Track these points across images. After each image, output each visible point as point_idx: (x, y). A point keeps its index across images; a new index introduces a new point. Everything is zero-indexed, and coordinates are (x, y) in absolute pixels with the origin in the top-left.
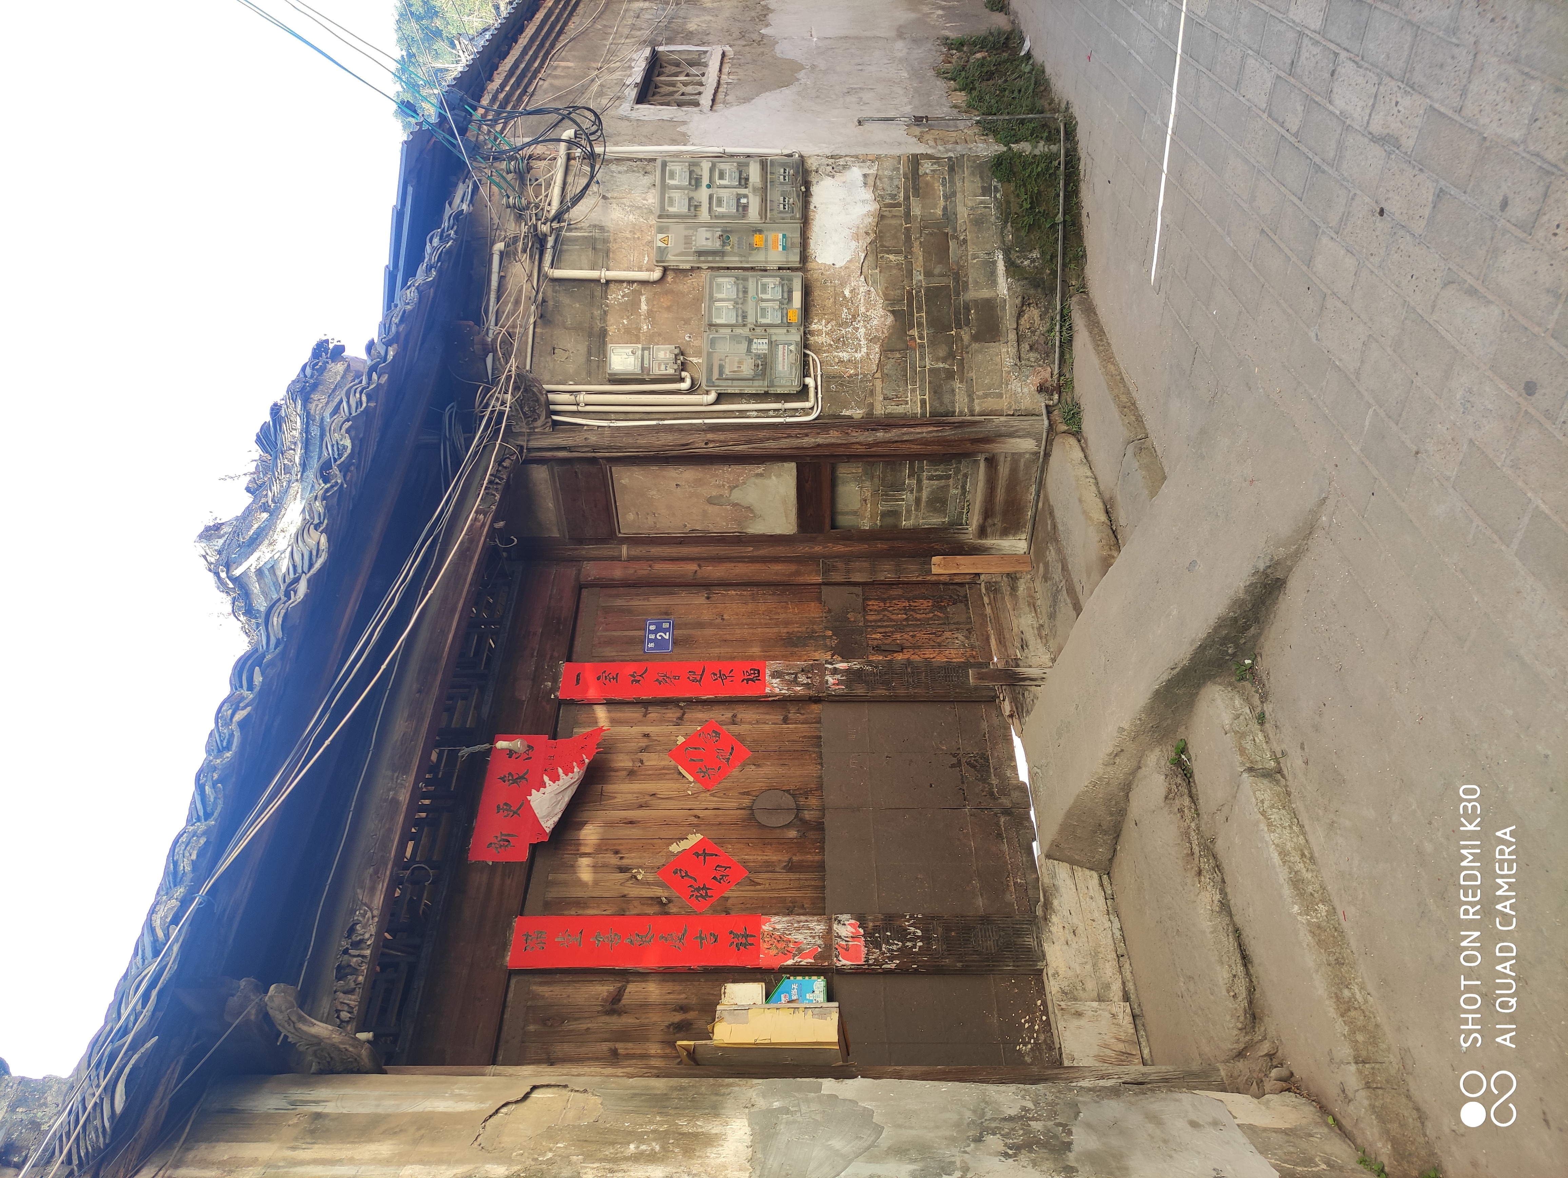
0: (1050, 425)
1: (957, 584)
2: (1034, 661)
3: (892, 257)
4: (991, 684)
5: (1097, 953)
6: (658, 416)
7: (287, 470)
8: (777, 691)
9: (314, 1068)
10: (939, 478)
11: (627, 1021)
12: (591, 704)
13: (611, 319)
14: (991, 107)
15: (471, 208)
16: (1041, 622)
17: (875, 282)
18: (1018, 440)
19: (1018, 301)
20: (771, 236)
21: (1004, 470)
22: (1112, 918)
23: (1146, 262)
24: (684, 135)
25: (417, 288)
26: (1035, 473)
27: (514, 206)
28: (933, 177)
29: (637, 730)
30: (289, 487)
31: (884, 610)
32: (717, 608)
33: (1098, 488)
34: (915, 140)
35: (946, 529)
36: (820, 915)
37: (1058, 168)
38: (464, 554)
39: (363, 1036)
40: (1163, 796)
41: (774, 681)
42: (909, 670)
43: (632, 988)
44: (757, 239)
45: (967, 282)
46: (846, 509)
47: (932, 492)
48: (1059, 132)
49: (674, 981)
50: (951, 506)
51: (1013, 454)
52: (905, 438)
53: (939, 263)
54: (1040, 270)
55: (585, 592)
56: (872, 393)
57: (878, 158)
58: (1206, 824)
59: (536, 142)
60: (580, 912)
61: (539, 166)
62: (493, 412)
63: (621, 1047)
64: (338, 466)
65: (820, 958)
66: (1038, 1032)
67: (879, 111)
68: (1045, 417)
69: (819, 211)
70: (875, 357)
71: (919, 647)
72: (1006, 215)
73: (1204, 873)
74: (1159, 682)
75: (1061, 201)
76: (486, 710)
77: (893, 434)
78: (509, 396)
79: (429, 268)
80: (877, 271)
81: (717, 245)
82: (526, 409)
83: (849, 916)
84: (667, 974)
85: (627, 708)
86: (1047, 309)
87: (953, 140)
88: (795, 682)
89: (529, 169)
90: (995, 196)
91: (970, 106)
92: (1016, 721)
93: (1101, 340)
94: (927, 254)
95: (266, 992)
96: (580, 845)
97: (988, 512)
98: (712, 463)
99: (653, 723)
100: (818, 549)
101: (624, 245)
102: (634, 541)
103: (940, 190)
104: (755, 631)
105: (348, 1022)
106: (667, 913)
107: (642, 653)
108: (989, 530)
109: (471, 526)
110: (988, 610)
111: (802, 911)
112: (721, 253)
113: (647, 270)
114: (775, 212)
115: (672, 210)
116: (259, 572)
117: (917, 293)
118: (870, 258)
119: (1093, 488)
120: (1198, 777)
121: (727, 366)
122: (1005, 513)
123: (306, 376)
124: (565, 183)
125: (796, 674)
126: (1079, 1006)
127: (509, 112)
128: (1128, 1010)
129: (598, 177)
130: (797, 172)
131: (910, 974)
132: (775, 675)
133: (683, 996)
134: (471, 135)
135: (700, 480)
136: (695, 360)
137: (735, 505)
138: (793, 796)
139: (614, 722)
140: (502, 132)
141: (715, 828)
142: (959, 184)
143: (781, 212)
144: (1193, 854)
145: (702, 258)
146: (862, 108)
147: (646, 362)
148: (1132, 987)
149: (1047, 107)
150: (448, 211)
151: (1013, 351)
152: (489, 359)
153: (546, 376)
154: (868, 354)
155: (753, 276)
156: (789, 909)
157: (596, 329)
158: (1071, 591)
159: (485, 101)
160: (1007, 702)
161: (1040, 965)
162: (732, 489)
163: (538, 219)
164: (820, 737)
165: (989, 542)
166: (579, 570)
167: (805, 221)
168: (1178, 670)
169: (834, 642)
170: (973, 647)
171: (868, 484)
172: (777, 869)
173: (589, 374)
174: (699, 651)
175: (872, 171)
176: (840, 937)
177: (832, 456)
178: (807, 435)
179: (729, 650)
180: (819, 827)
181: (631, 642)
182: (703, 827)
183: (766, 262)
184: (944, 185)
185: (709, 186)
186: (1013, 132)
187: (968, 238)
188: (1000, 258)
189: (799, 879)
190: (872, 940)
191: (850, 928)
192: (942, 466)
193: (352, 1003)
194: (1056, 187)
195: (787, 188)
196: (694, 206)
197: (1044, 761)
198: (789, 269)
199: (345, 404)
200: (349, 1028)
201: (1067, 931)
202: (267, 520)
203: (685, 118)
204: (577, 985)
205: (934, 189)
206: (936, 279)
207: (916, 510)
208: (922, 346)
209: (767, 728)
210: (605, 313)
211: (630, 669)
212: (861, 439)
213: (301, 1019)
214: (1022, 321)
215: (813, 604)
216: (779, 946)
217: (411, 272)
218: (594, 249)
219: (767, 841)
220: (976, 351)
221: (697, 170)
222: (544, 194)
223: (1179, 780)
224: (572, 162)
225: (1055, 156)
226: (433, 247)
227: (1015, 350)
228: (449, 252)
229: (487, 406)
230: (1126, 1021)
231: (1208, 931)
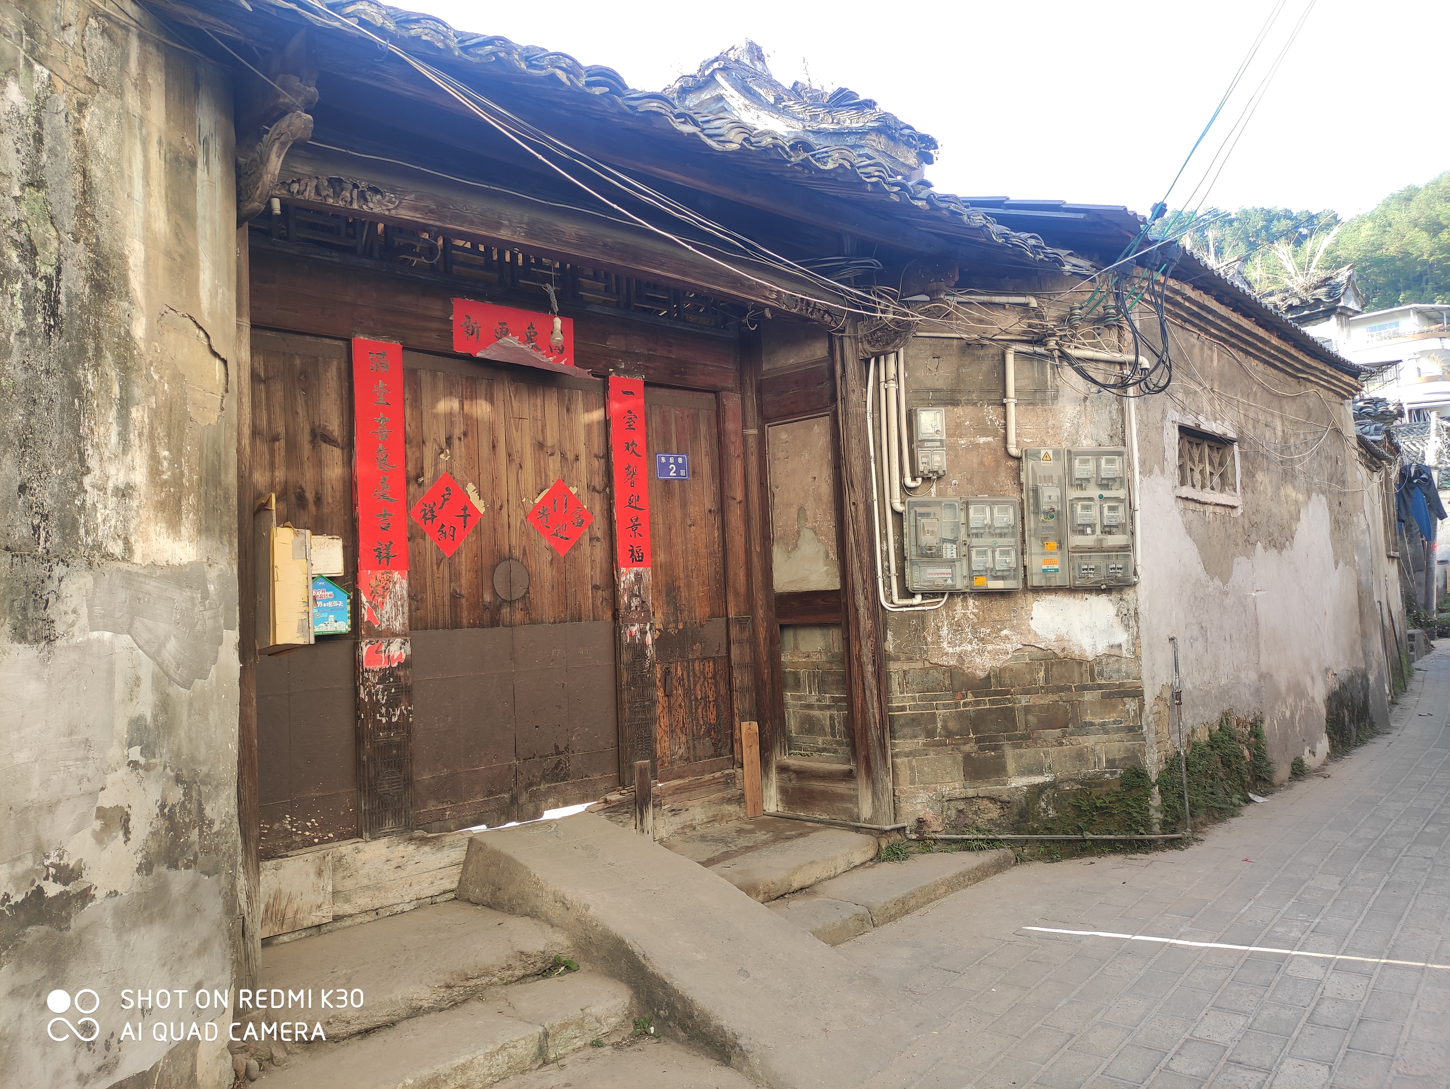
0: (886, 831)
1: (732, 746)
2: (660, 822)
3: (1042, 674)
4: (636, 781)
5: (379, 889)
6: (878, 457)
7: (814, 117)
8: (623, 579)
9: (241, 160)
10: (833, 726)
11: (306, 449)
12: (605, 406)
13: (969, 410)
14: (1195, 766)
15: (1068, 274)
16: (698, 828)
17: (1017, 658)
18: (870, 801)
19: (1005, 797)
20: (1056, 558)
21: (841, 788)
22: (414, 903)
23: (1045, 921)
24: (1151, 472)
25: (984, 226)
26: (840, 818)
27: (1072, 315)
28: (1122, 711)
29: (582, 449)
30: (798, 120)
31: (705, 678)
32: (701, 519)
33: (825, 879)
34: (1158, 693)
35: (785, 735)
36: (410, 626)
37: (1137, 832)
38: (737, 282)
39: (276, 204)
40: (523, 950)
41: (632, 576)
42: (647, 703)
43: (337, 452)
44: (1053, 544)
45: (1021, 747)
46: (799, 639)
47: (819, 720)
48: (1173, 832)
49: (344, 491)
50: (805, 740)
51: (857, 796)
52: (867, 692)
53: (1038, 720)
54: (1036, 817)
55: (711, 396)
56: (910, 659)
57: (1138, 658)
58: (497, 992)
59: (1134, 331)
60: (407, 402)
61: (1113, 337)
62: (874, 302)
63: (280, 445)
64: (807, 158)
65: (368, 627)
66: (303, 835)
67: (1185, 658)
68: (894, 826)
69: (1083, 603)
70: (944, 661)
71: (670, 712)
72: (1088, 783)
73: (449, 991)
74: (632, 943)
75: (1105, 837)
76: (596, 309)
77: (870, 680)
78: (891, 316)
79: (1006, 237)
80: (1027, 660)
81: (1045, 507)
82: (879, 334)
83: (409, 652)
84: (350, 485)
85: (602, 439)
86: (999, 825)
87: (1160, 730)
88: (632, 595)
89: (1109, 327)
90: (1106, 772)
91: (1195, 745)
92: (601, 806)
93: (969, 879)
94: (1047, 708)
95: (306, 112)
96: (472, 400)
97: (801, 774)
98: (836, 509)
99: (590, 464)
100: (761, 613)
101: (1040, 419)
102: (762, 440)
103: (1109, 718)
104: (680, 556)
105: (289, 191)
106: (408, 483)
107: (656, 451)
108: (785, 775)
109: (765, 287)
110: (708, 777)
111: (413, 608)
112: (1037, 512)
113: (1017, 442)
114: (1079, 561)
115: (1076, 463)
116: (720, 98)
117: (1009, 699)
118: (1040, 653)
119: (825, 875)
120: (543, 983)
121: (929, 520)
122: (801, 790)
123: (901, 129)
124: (1097, 361)
125: (639, 596)
126: (327, 874)
127: (1162, 305)
128: (325, 921)
129: (1105, 393)
130: (1119, 580)
131: (356, 713)
132: (638, 577)
133: (330, 500)
134: (1138, 271)
135: (821, 499)
136: (933, 490)
137: (798, 533)
138: (524, 597)
139: (589, 427)
140: (1144, 300)
141: (491, 524)
142: (1116, 737)
143: (1080, 566)
144: (467, 979)
145: (1031, 493)
146: (1187, 642)
147: (929, 444)
148: (347, 924)
149: (1198, 820)
150: (1063, 253)
151: (957, 793)
152: (925, 298)
153: (911, 352)
154: (947, 654)
155: (1016, 542)
156: (415, 597)
157: (958, 396)
158: (726, 856)
159: (1171, 282)
160: (619, 797)
161: (366, 835)
162: (814, 530)
163: (1061, 337)
164: (580, 621)
165: (774, 775)
166: (732, 391)
167: (1072, 590)
168: (643, 961)
169: (672, 631)
170: (671, 763)
171: (824, 658)
172: (453, 584)
173: (916, 391)
174: (659, 504)
175: (1124, 653)
176: (389, 645)
177: (848, 623)
178: (866, 598)
179: (661, 533)
180: (495, 623)
181: (666, 441)
182: (491, 513)
183: (1031, 554)
184: (1114, 722)
185: (1101, 497)
186: (1170, 788)
187: (1064, 747)
188: (1047, 778)
189: (444, 605)
190: (386, 676)
191: (397, 654)
192: (843, 729)
193: (307, 194)
194: (1119, 831)
195: (1103, 572)
196: (1081, 484)
197: (562, 833)
198: (1025, 576)
199: (869, 162)
200: (284, 192)
201: (400, 860)
202: (768, 102)
203: (1167, 472)
204: (338, 402)
205: (1110, 712)
206: (1022, 717)
207: (801, 705)
208: (957, 705)
209: (588, 570)
210: (975, 404)
211: (638, 440)
212: (865, 650)
213: (283, 144)
214: (986, 802)
215: (708, 610)
216: (380, 589)
217: (1001, 220)
218: (1036, 391)
219: (479, 573)
220: (955, 758)
221: (1116, 485)
222: (1085, 342)
223: (539, 965)
224: (1118, 367)
225: (1149, 830)
226: (1027, 240)
227: (957, 795)
228: (1023, 255)
229: (880, 297)
230: (315, 919)
231: (392, 996)
